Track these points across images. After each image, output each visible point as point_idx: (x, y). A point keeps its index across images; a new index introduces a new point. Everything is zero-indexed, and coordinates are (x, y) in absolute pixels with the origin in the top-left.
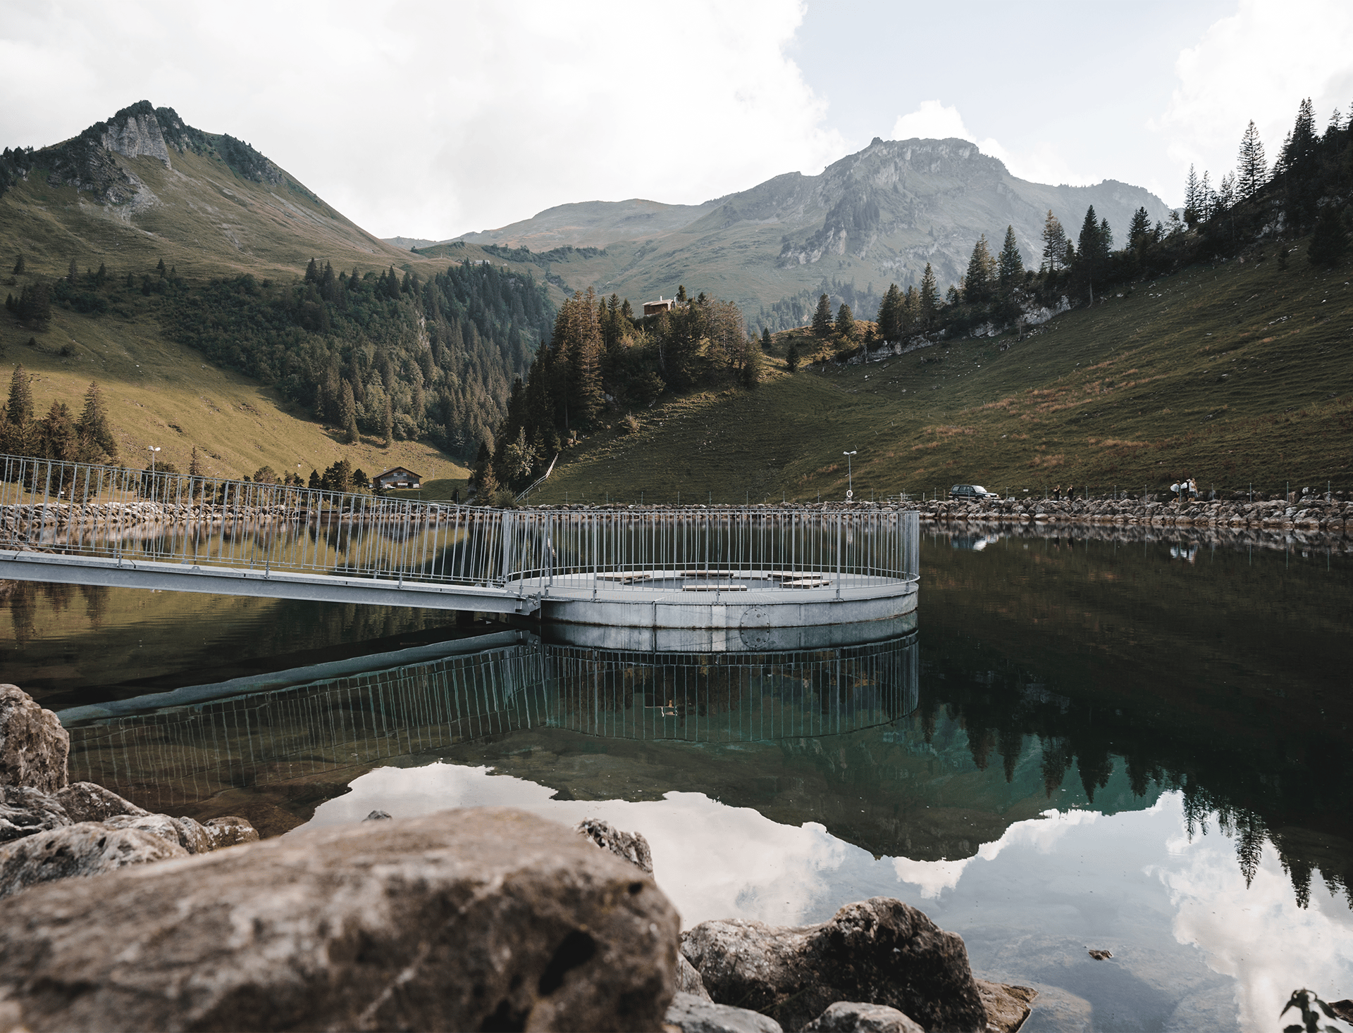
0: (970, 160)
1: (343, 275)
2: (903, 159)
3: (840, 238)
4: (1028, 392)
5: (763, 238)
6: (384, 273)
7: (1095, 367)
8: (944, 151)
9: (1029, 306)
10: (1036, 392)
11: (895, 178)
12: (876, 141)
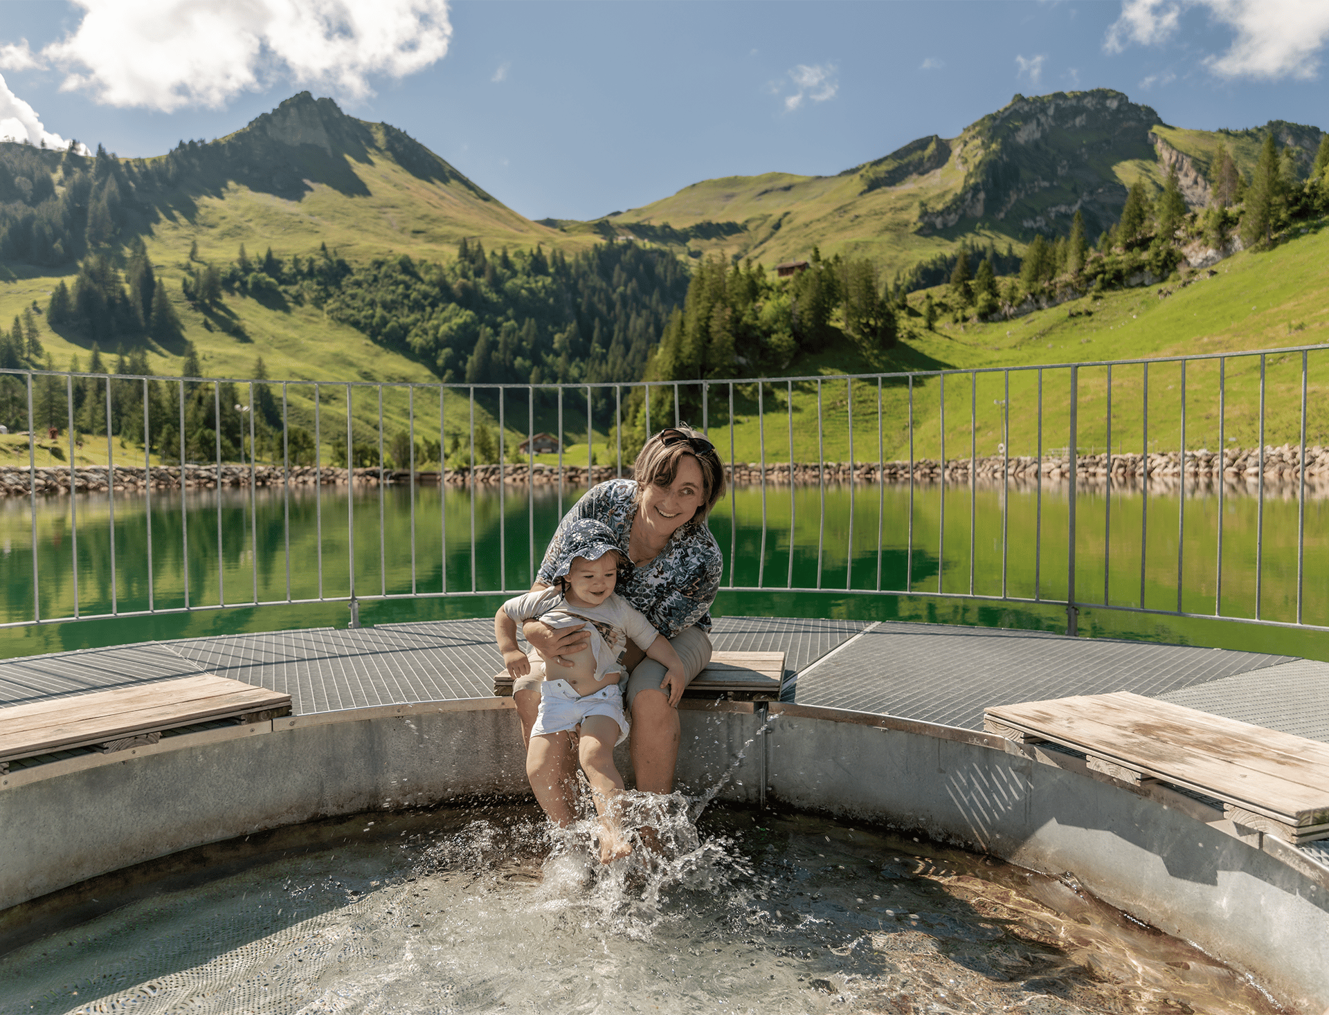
0: (1118, 110)
1: (493, 254)
2: (1046, 114)
3: (978, 200)
4: (1196, 340)
5: (900, 204)
6: (532, 251)
7: (1276, 310)
8: (1088, 103)
9: (1193, 250)
10: (1205, 340)
11: (1038, 135)
12: (1020, 98)
